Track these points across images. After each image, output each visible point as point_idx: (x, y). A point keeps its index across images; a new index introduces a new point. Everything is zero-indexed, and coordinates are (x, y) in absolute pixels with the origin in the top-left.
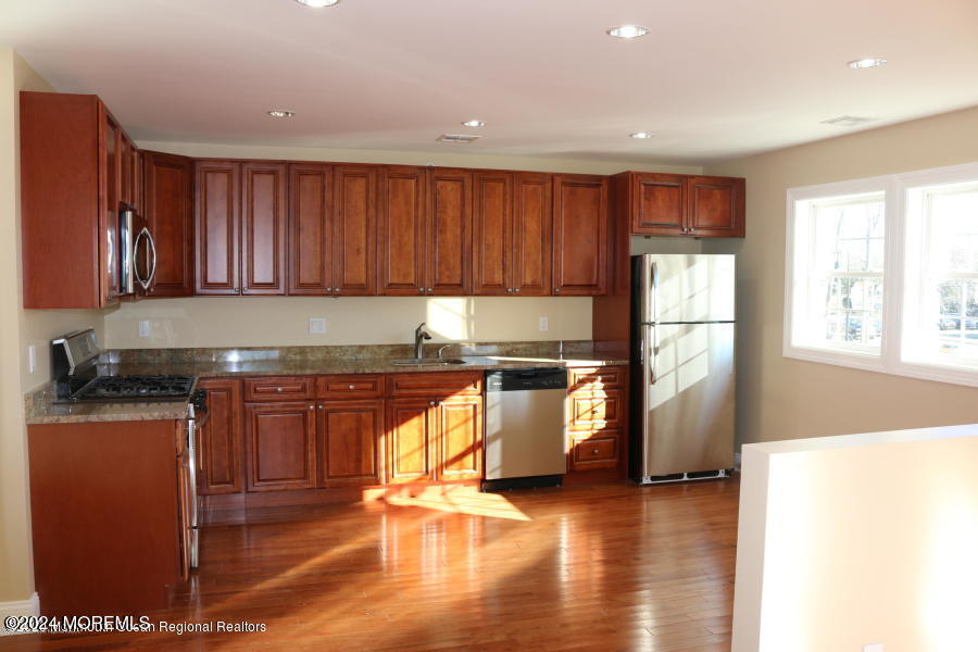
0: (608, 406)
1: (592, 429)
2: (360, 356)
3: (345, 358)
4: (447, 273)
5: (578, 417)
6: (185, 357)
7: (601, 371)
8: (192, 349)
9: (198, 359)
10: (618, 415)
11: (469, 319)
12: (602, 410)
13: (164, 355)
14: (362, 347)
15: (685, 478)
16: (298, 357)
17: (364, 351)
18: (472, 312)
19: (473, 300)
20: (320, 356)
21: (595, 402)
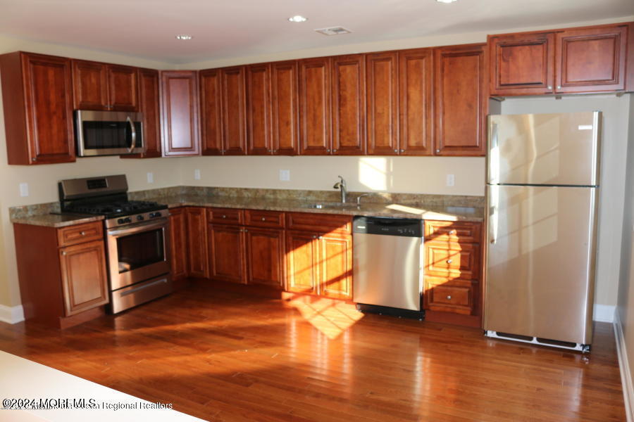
0: (463, 258)
1: (448, 277)
2: (309, 198)
3: (300, 198)
4: (348, 137)
5: (433, 263)
6: (215, 192)
7: (456, 225)
8: (217, 188)
9: (220, 194)
10: (472, 267)
11: (388, 174)
12: (456, 261)
13: (205, 190)
14: (310, 192)
15: (535, 341)
16: (272, 196)
17: (311, 195)
18: (392, 170)
19: (392, 159)
20: (285, 196)
21: (452, 252)
